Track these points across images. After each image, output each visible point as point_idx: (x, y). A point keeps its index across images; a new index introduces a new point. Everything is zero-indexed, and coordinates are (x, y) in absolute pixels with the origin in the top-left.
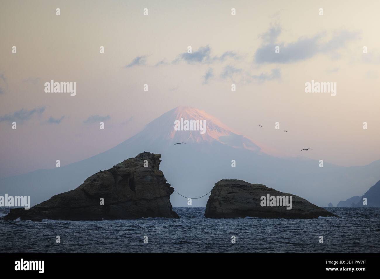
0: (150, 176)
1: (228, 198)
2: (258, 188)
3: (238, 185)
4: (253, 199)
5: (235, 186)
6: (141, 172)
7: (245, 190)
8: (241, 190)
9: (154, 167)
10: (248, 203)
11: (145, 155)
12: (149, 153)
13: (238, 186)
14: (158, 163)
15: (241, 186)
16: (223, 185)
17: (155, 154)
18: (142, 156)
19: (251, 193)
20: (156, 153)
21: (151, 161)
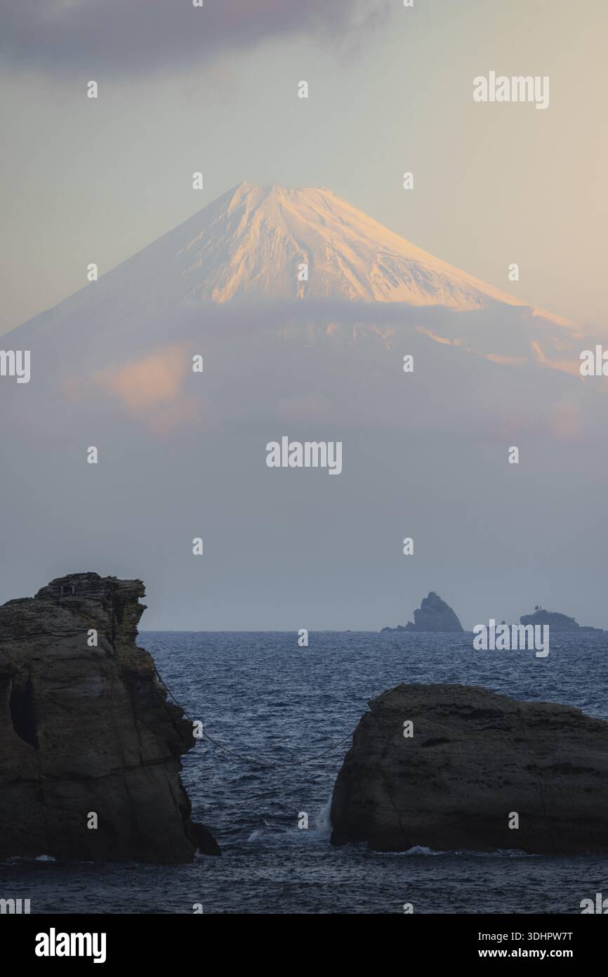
0: (98, 679)
1: (424, 763)
2: (547, 721)
3: (465, 707)
4: (529, 768)
5: (451, 713)
6: (62, 660)
7: (493, 727)
8: (479, 727)
9: (114, 633)
10: (506, 783)
11: (80, 585)
12: (92, 577)
13: (467, 711)
14: (134, 615)
15: (478, 714)
16: (403, 710)
17: (121, 577)
18: (67, 589)
19: (518, 740)
20: (124, 575)
21: (104, 610)
